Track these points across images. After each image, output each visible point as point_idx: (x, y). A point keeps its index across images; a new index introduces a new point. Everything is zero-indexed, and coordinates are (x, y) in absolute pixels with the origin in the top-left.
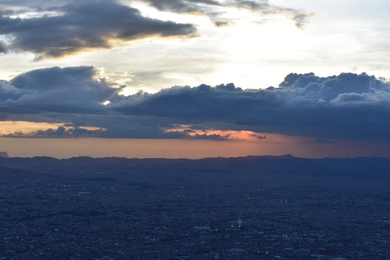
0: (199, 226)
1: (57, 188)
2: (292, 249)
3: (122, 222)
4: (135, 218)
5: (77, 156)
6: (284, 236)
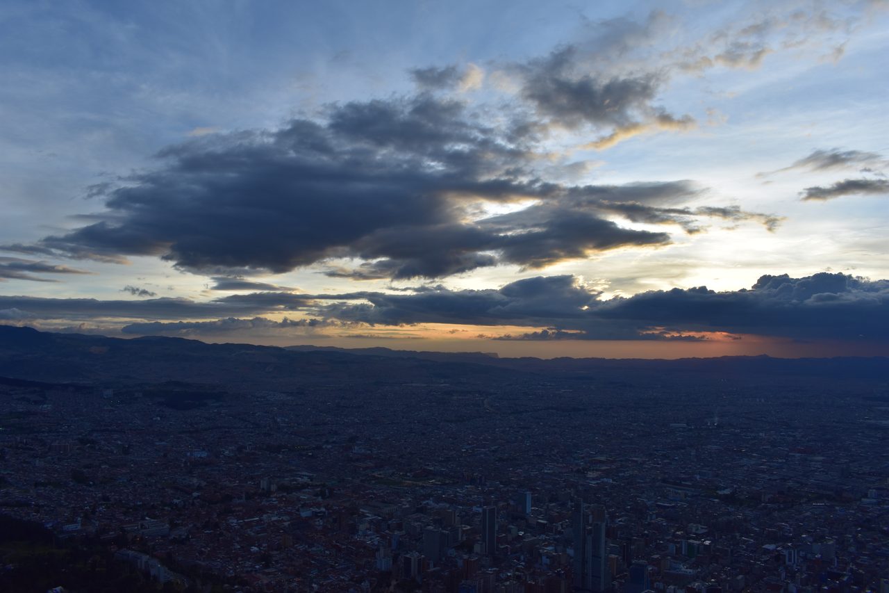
0: (675, 423)
1: (541, 385)
2: (769, 447)
3: (602, 418)
4: (614, 415)
5: (559, 357)
6: (761, 434)
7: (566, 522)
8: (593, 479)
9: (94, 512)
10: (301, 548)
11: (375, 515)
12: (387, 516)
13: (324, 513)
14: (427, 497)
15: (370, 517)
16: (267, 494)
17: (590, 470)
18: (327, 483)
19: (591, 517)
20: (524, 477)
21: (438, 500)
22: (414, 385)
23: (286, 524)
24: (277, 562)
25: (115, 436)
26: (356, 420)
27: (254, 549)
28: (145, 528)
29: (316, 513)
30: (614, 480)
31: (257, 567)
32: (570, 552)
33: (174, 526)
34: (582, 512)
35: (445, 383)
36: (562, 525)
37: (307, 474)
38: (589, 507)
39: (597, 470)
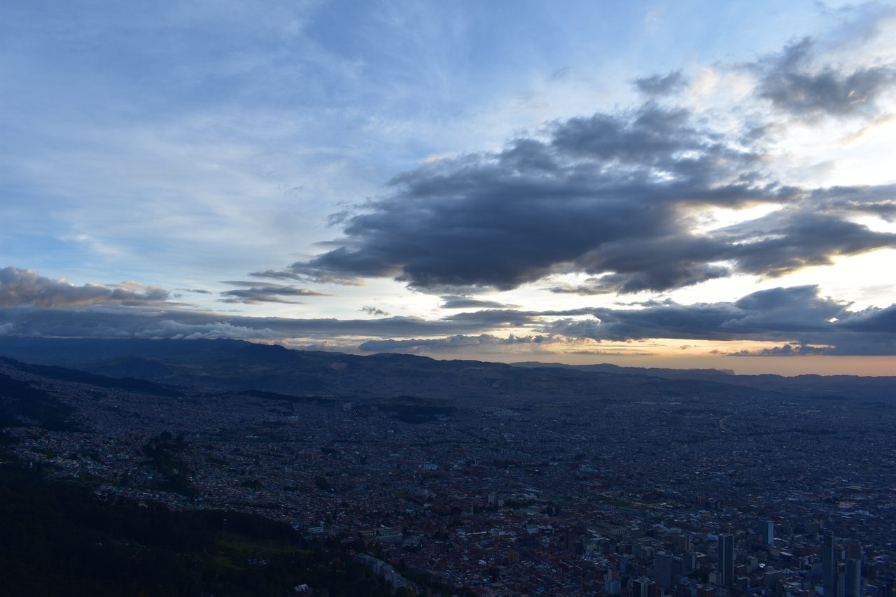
1: (784, 405)
3: (856, 443)
4: (870, 439)
5: (804, 374)
7: (815, 556)
8: (847, 510)
9: (335, 517)
10: (528, 564)
11: (603, 536)
12: (615, 538)
13: (551, 530)
14: (657, 520)
15: (598, 537)
16: (495, 508)
17: (842, 501)
18: (554, 501)
19: (843, 553)
20: (765, 504)
21: (670, 524)
22: (643, 403)
23: (513, 539)
24: (504, 577)
25: (354, 447)
26: (583, 438)
27: (482, 562)
28: (381, 535)
29: (543, 530)
30: (871, 513)
31: (485, 580)
32: (819, 589)
33: (406, 534)
34: (833, 546)
35: (676, 401)
36: (809, 559)
37: (534, 491)
38: (841, 541)
39: (850, 500)
